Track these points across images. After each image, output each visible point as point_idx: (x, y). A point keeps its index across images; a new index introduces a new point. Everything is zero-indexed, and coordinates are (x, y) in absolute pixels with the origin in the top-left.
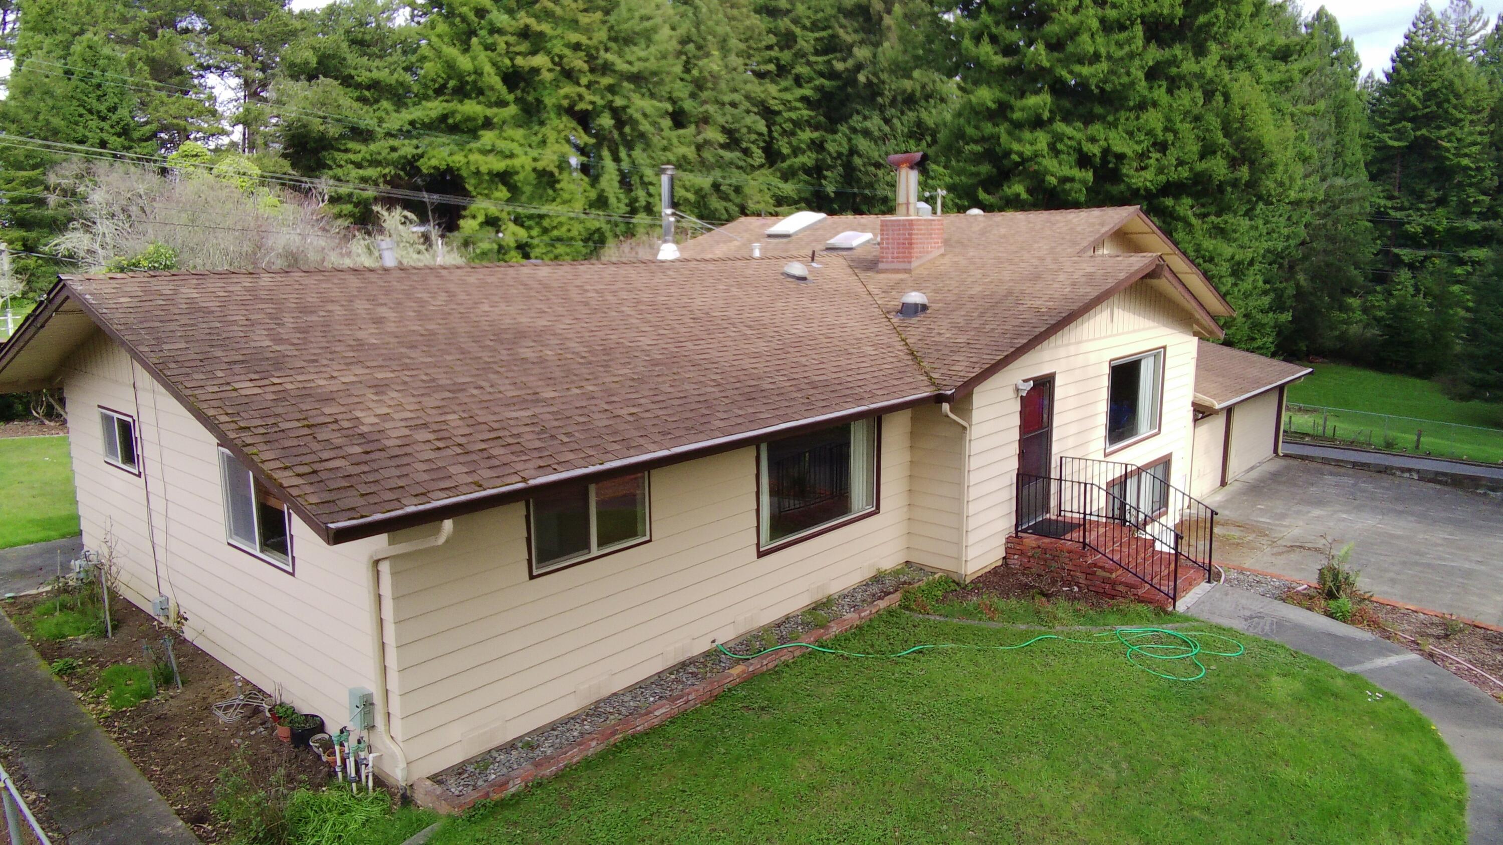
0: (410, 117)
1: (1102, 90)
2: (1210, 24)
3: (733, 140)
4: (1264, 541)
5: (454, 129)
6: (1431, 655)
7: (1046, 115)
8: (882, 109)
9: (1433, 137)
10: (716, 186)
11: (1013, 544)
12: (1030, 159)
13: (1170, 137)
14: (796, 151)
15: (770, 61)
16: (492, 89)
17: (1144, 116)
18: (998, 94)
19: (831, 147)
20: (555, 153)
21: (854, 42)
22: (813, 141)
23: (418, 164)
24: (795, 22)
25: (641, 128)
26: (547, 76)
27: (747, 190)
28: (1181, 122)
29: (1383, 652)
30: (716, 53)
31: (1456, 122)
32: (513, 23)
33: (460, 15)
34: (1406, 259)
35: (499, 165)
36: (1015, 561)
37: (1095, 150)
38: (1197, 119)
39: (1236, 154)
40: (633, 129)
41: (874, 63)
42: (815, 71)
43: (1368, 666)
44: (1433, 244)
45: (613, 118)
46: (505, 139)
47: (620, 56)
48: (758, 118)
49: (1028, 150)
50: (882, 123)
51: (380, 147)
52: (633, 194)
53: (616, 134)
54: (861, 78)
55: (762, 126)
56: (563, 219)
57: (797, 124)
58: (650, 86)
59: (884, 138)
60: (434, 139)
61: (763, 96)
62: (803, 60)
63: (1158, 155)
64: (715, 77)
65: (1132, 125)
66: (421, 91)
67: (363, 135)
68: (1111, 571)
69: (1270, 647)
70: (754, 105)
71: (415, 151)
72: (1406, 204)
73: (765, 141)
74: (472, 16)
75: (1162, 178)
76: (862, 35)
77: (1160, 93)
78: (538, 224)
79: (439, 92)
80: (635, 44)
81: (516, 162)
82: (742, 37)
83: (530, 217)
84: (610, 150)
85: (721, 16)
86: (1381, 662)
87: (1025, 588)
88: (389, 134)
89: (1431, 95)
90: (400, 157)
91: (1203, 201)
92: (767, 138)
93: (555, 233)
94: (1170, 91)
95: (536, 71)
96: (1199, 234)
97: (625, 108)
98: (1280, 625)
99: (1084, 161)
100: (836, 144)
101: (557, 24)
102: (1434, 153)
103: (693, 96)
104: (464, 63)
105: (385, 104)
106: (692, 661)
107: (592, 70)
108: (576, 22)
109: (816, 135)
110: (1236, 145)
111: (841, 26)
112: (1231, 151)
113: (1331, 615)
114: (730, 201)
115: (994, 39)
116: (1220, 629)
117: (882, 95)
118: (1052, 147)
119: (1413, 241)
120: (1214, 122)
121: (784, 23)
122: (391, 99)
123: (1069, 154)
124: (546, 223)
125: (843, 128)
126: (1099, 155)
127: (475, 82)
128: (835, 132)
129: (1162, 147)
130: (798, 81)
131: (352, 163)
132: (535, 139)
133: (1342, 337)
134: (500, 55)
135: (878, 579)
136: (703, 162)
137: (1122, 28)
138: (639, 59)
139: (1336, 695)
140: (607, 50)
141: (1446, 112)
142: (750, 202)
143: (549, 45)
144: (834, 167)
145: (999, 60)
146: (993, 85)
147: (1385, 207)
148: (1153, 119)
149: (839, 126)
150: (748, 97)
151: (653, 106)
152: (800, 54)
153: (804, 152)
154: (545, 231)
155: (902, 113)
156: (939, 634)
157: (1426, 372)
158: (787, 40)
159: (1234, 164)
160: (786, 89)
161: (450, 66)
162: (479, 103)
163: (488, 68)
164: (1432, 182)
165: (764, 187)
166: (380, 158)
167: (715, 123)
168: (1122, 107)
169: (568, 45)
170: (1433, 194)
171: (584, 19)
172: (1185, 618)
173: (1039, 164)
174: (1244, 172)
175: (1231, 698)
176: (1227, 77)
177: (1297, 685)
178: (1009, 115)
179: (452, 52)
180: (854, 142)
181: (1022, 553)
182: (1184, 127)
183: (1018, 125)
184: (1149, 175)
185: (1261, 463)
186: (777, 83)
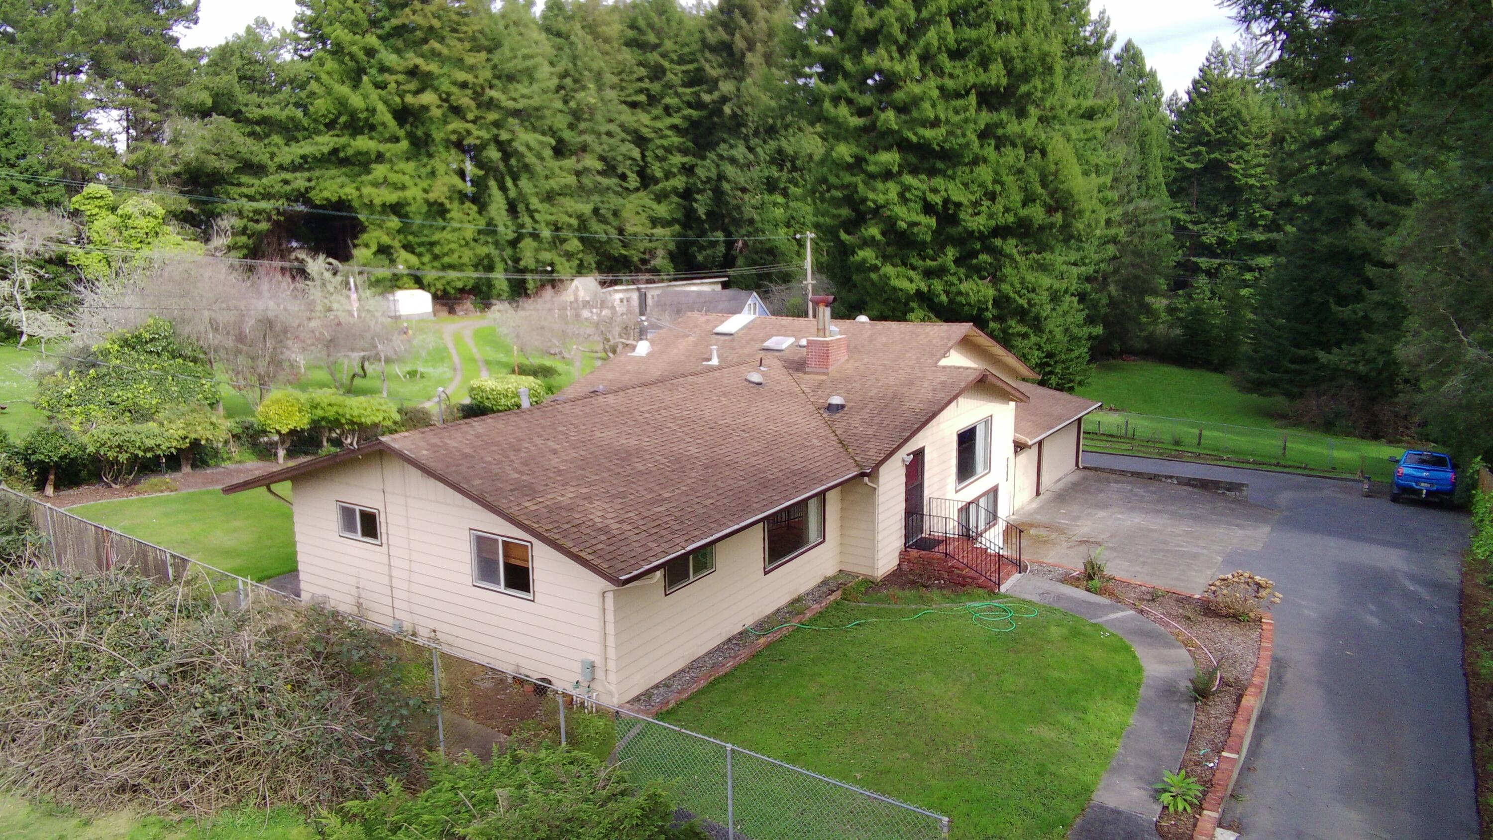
0: (302, 152)
1: (942, 147)
2: (1029, 94)
3: (610, 169)
4: (1063, 537)
5: (344, 162)
6: (1142, 611)
7: (895, 169)
8: (746, 139)
9: (1224, 159)
10: (596, 211)
11: (904, 556)
12: (883, 207)
13: (998, 188)
14: (668, 175)
15: (641, 91)
16: (384, 124)
17: (977, 170)
18: (855, 150)
19: (701, 172)
20: (444, 184)
21: (719, 76)
22: (683, 164)
23: (310, 195)
24: (664, 56)
25: (527, 160)
26: (436, 113)
27: (625, 214)
28: (1008, 175)
29: (1114, 609)
30: (591, 86)
31: (1243, 147)
32: (401, 61)
33: (349, 54)
34: (1203, 266)
35: (392, 197)
36: (905, 566)
37: (936, 199)
38: (1020, 171)
39: (1052, 203)
40: (518, 161)
41: (738, 97)
42: (683, 102)
43: (1105, 618)
44: (1225, 254)
45: (499, 150)
46: (396, 172)
47: (504, 93)
48: (632, 146)
49: (881, 199)
50: (746, 151)
51: (272, 180)
52: (520, 221)
53: (502, 166)
54: (727, 110)
55: (636, 153)
56: (453, 246)
57: (668, 150)
58: (533, 120)
59: (749, 165)
60: (324, 171)
61: (636, 125)
62: (670, 91)
63: (989, 203)
64: (592, 109)
65: (967, 178)
66: (312, 126)
67: (255, 169)
68: (962, 570)
69: (1052, 610)
70: (628, 133)
71: (307, 184)
72: (1203, 218)
73: (638, 165)
74: (361, 56)
75: (992, 223)
76: (725, 70)
77: (990, 151)
78: (430, 251)
79: (330, 126)
80: (518, 82)
81: (409, 194)
82: (615, 71)
83: (421, 244)
84: (496, 180)
85: (596, 52)
86: (1113, 616)
87: (913, 583)
88: (281, 167)
89: (1222, 122)
90: (293, 190)
91: (1026, 240)
92: (641, 163)
93: (446, 260)
94: (997, 148)
95: (425, 108)
96: (1023, 268)
97: (510, 141)
98: (1059, 598)
99: (928, 209)
100: (705, 169)
101: (443, 63)
102: (1225, 173)
103: (571, 126)
104: (356, 101)
105: (276, 139)
106: (734, 637)
107: (479, 106)
108: (461, 60)
109: (685, 159)
110: (1052, 195)
111: (707, 60)
112: (1048, 200)
113: (1088, 590)
114: (609, 224)
115: (850, 102)
116: (1024, 601)
117: (745, 125)
118: (901, 195)
119: (1208, 251)
120: (1033, 175)
121: (654, 57)
122: (281, 133)
123: (916, 202)
124: (437, 250)
125: (712, 155)
126: (940, 203)
127: (367, 119)
128: (704, 158)
129: (992, 197)
130: (667, 110)
131: (246, 196)
132: (424, 171)
133: (1149, 339)
134: (390, 93)
135: (825, 582)
136: (581, 187)
137: (958, 95)
138: (523, 96)
139: (1084, 635)
140: (491, 87)
141: (1235, 137)
142: (627, 225)
143: (436, 83)
144: (704, 190)
145: (856, 121)
146: (851, 140)
147: (1185, 221)
148: (984, 173)
149: (708, 154)
150: (622, 126)
151: (536, 140)
152: (669, 86)
153: (675, 176)
154: (436, 257)
155: (765, 142)
156: (867, 613)
157: (1219, 367)
158: (657, 73)
159: (1050, 210)
160: (656, 118)
161: (342, 103)
162: (371, 138)
163: (381, 107)
164: (1224, 198)
165: (640, 209)
166: (273, 191)
167: (593, 151)
168: (959, 163)
169: (454, 83)
170: (1225, 209)
171: (470, 59)
172: (1005, 596)
173: (891, 210)
174: (1058, 217)
175: (1029, 640)
176: (1043, 136)
177: (1064, 631)
178: (864, 166)
179: (344, 90)
180: (722, 168)
181: (909, 561)
182: (1009, 180)
183: (872, 176)
184: (981, 220)
185: (1066, 475)
186: (649, 112)
